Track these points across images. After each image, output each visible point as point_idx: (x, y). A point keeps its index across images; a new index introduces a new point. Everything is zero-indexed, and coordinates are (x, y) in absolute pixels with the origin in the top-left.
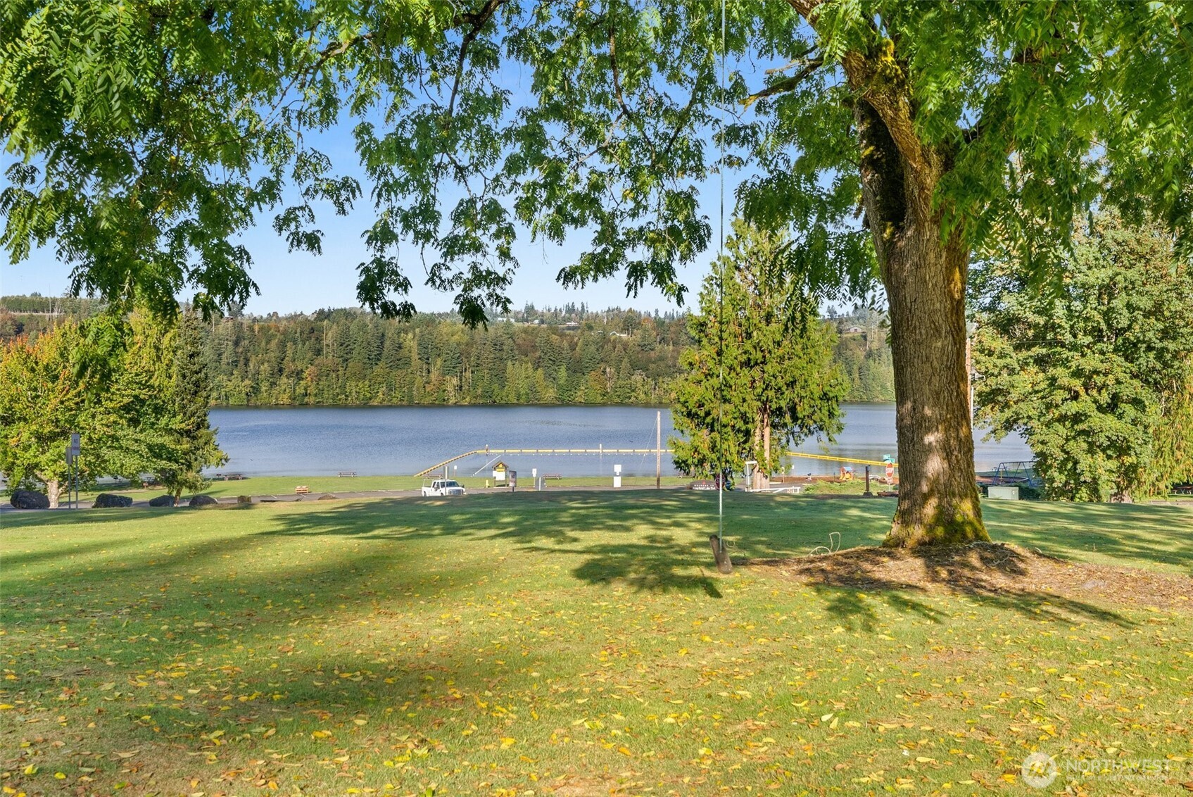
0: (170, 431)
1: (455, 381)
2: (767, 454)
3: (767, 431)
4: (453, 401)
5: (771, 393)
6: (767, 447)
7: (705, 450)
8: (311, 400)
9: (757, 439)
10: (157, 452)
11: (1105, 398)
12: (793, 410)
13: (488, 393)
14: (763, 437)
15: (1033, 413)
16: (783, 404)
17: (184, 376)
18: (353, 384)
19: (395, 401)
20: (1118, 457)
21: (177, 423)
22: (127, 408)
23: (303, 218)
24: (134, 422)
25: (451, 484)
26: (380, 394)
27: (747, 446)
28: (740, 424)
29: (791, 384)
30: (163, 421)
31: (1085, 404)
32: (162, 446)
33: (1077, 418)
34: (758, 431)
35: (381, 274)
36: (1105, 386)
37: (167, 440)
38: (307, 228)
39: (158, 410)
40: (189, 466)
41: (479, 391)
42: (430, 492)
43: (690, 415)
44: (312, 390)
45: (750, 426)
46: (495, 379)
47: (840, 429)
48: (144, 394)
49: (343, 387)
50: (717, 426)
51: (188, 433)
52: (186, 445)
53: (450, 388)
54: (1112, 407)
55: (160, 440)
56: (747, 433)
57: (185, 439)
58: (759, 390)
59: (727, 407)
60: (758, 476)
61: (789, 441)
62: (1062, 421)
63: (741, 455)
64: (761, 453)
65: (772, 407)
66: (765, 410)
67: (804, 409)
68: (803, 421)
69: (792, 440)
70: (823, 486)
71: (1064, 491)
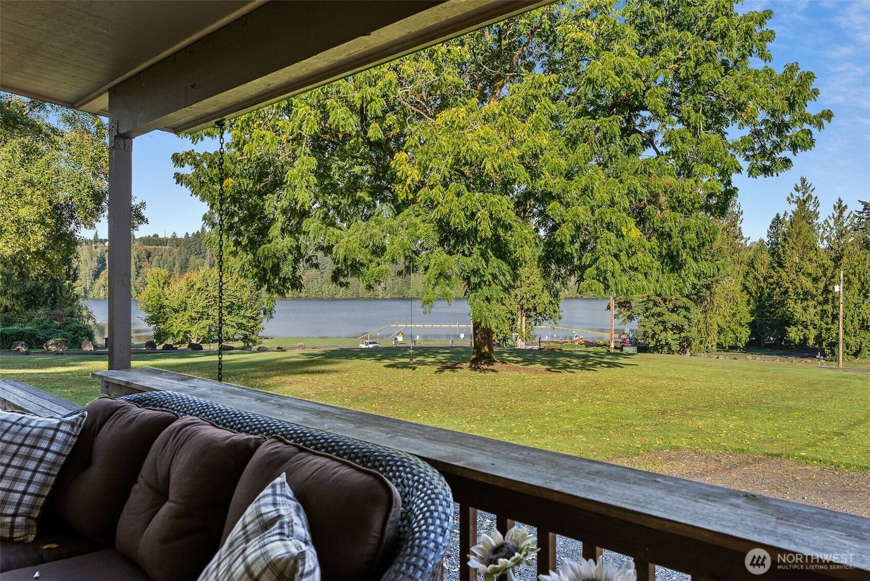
0: (245, 317)
2: (524, 330)
3: (524, 318)
4: (381, 296)
5: (524, 301)
6: (524, 327)
9: (519, 323)
10: (240, 326)
11: (671, 306)
12: (535, 309)
13: (400, 292)
14: (521, 322)
15: (640, 312)
16: (530, 306)
17: (251, 292)
18: (326, 286)
19: (349, 296)
20: (679, 333)
21: (248, 313)
23: (314, 259)
25: (374, 343)
26: (341, 292)
27: (514, 326)
28: (509, 315)
29: (534, 297)
30: (242, 312)
31: (661, 309)
32: (242, 324)
33: (660, 315)
34: (519, 319)
35: (339, 272)
36: (671, 300)
37: (244, 321)
38: (315, 262)
39: (240, 307)
40: (253, 333)
41: (396, 291)
42: (363, 346)
45: (515, 317)
46: (405, 284)
47: (560, 318)
49: (320, 288)
51: (253, 318)
52: (252, 323)
54: (674, 310)
55: (241, 321)
56: (514, 320)
57: (252, 320)
58: (518, 300)
59: (503, 307)
60: (519, 341)
61: (533, 323)
62: (653, 316)
63: (512, 330)
64: (521, 329)
65: (525, 307)
66: (522, 309)
67: (540, 309)
68: (540, 314)
69: (538, 323)
70: (552, 345)
71: (657, 349)
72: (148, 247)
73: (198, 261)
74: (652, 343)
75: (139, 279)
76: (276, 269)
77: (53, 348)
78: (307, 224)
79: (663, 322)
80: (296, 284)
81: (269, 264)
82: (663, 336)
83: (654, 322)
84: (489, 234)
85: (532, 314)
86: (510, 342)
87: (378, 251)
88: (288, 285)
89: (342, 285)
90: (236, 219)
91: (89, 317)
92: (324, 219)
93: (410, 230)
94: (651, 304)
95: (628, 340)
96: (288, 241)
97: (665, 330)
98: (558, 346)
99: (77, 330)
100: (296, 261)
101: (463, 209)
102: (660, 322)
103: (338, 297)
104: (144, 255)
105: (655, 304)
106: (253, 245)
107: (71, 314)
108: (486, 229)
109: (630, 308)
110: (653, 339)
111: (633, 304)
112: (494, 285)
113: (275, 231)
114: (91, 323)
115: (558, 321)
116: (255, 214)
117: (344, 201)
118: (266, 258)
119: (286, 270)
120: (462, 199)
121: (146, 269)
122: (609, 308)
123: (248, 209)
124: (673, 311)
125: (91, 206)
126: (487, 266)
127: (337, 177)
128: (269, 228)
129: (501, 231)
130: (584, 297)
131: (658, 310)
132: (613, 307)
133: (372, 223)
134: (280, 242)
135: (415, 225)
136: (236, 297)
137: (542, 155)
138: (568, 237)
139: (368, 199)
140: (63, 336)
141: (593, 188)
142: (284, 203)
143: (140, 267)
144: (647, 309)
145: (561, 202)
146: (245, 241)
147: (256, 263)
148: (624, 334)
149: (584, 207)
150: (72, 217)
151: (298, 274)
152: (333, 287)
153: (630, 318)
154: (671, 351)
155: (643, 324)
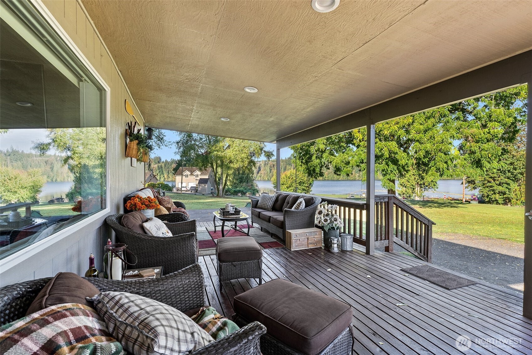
0: (305, 186)
1: (358, 175)
2: (419, 193)
3: (419, 188)
4: (357, 179)
6: (419, 191)
7: (404, 192)
8: (327, 179)
9: (416, 190)
11: (498, 183)
12: (424, 184)
15: (480, 185)
16: (422, 183)
20: (503, 195)
21: (306, 185)
22: (299, 183)
24: (300, 185)
27: (414, 191)
28: (412, 187)
30: (304, 185)
33: (491, 187)
34: (417, 188)
36: (498, 180)
37: (305, 188)
39: (303, 183)
43: (401, 185)
44: (327, 177)
45: (414, 187)
47: (437, 188)
48: (302, 181)
50: (407, 187)
53: (357, 176)
56: (414, 189)
58: (416, 180)
59: (409, 183)
60: (416, 197)
61: (424, 190)
62: (487, 187)
63: (413, 193)
64: (417, 193)
65: (419, 183)
66: (418, 184)
67: (426, 184)
68: (427, 186)
69: (426, 190)
70: (433, 199)
71: (489, 202)
72: (273, 163)
73: (289, 167)
74: (487, 200)
75: (271, 174)
76: (314, 170)
77: (248, 195)
78: (325, 155)
79: (493, 190)
80: (321, 174)
81: (312, 168)
82: (493, 196)
83: (488, 190)
84: (388, 156)
85: (423, 186)
86: (412, 198)
87: (348, 163)
88: (318, 175)
89: (338, 175)
90: (302, 155)
91: (257, 186)
92: (330, 153)
93: (359, 156)
94: (486, 182)
95: (477, 198)
96: (318, 161)
97: (495, 193)
98: (436, 200)
99: (254, 190)
100: (321, 167)
101: (378, 148)
102: (491, 190)
103: (340, 179)
104: (272, 166)
105: (489, 182)
106: (307, 162)
107: (252, 185)
108: (387, 155)
109: (475, 183)
110: (487, 198)
111: (476, 182)
112: (391, 174)
113: (314, 158)
114: (257, 188)
115: (436, 189)
116: (307, 152)
117: (336, 147)
118: (311, 167)
119: (317, 170)
120: (377, 144)
121: (273, 170)
122: (462, 183)
123: (305, 151)
124: (499, 185)
125: (260, 152)
126: (388, 167)
127: (334, 138)
128: (312, 157)
129: (393, 155)
130: (455, 179)
131: (490, 184)
132: (464, 183)
133: (345, 154)
134: (315, 161)
135: (361, 154)
136: (302, 179)
137: (412, 125)
138: (422, 156)
139: (345, 146)
140: (251, 192)
141: (434, 136)
142: (316, 148)
143: (271, 170)
144: (484, 184)
145: (419, 143)
146: (304, 161)
147: (308, 169)
148: (474, 196)
149: (430, 144)
150: (254, 155)
151: (322, 171)
152: (335, 175)
153: (475, 188)
154: (498, 203)
155: (481, 191)
